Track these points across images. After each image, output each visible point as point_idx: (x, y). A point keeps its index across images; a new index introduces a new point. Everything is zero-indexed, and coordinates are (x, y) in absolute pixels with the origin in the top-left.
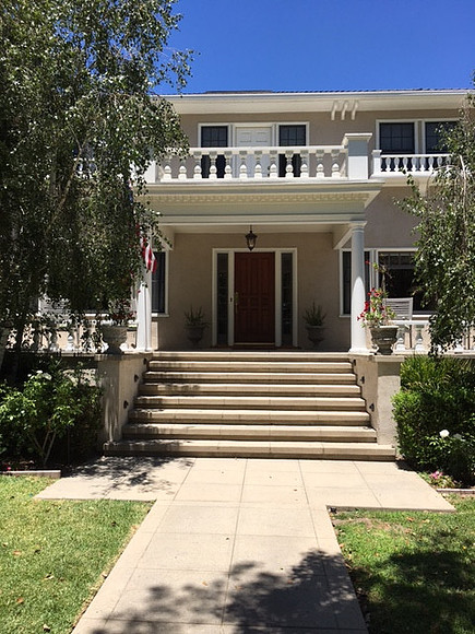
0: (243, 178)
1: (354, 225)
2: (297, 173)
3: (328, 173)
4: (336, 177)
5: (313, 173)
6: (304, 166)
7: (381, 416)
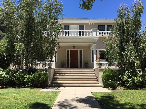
0: (73, 36)
1: (94, 44)
2: (83, 35)
3: (89, 35)
4: (90, 36)
5: (86, 35)
6: (84, 34)
7: (99, 79)
